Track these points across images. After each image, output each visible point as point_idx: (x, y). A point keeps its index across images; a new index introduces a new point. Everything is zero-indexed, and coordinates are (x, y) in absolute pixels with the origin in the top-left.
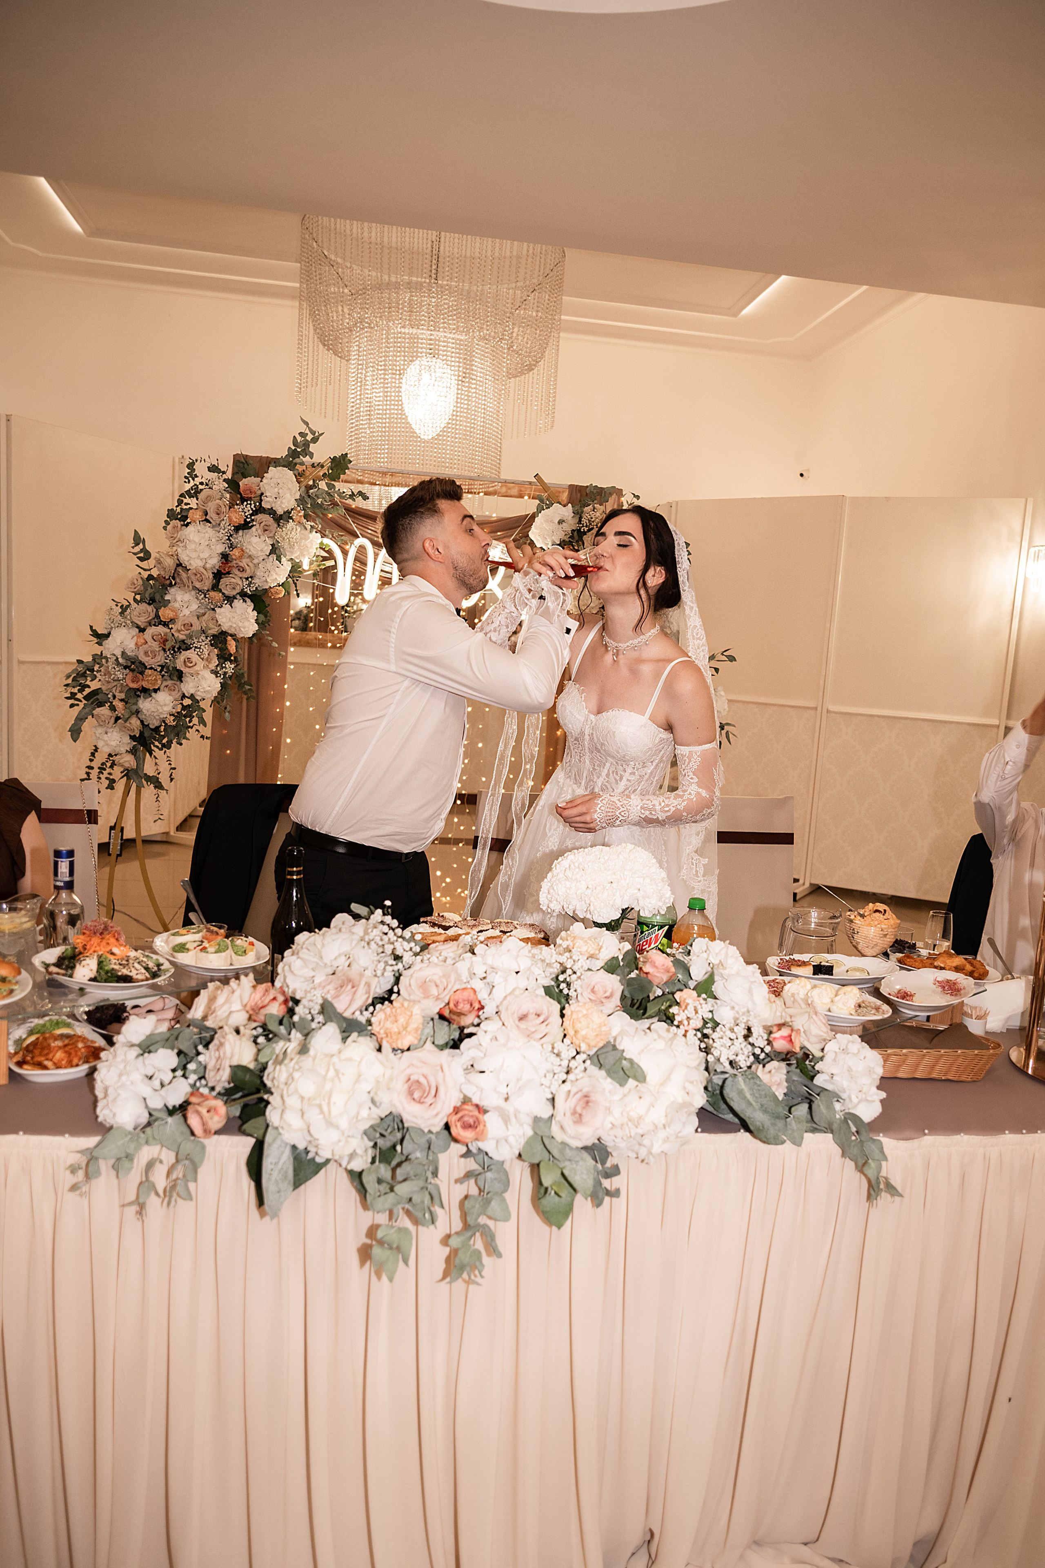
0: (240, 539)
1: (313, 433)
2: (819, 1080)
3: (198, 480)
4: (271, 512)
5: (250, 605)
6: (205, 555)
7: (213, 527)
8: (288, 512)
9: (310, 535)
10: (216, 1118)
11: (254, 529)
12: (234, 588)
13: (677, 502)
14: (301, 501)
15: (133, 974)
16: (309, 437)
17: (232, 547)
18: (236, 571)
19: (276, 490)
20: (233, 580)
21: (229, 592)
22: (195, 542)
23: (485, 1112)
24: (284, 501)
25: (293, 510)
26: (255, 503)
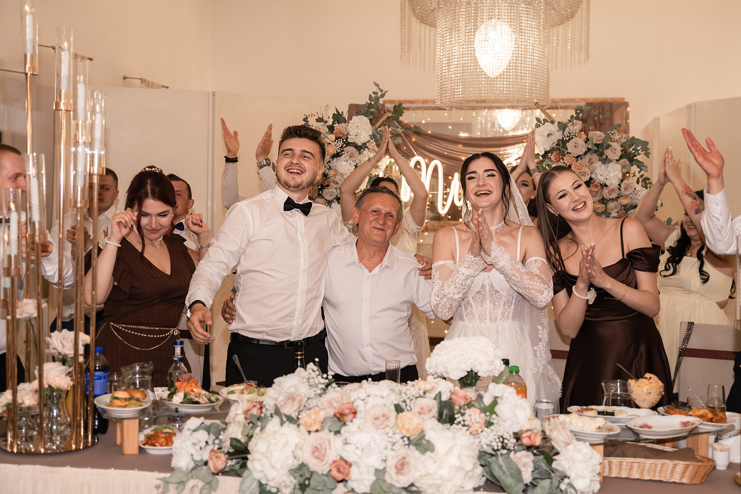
0: (334, 163)
1: (381, 91)
2: (554, 465)
4: (354, 145)
8: (365, 144)
10: (220, 462)
11: (343, 156)
12: (332, 195)
13: (695, 104)
14: (373, 137)
15: (201, 401)
16: (380, 94)
17: (330, 168)
18: (332, 184)
19: (356, 130)
20: (331, 190)
21: (328, 198)
23: (350, 465)
24: (362, 137)
25: (368, 142)
26: (343, 140)
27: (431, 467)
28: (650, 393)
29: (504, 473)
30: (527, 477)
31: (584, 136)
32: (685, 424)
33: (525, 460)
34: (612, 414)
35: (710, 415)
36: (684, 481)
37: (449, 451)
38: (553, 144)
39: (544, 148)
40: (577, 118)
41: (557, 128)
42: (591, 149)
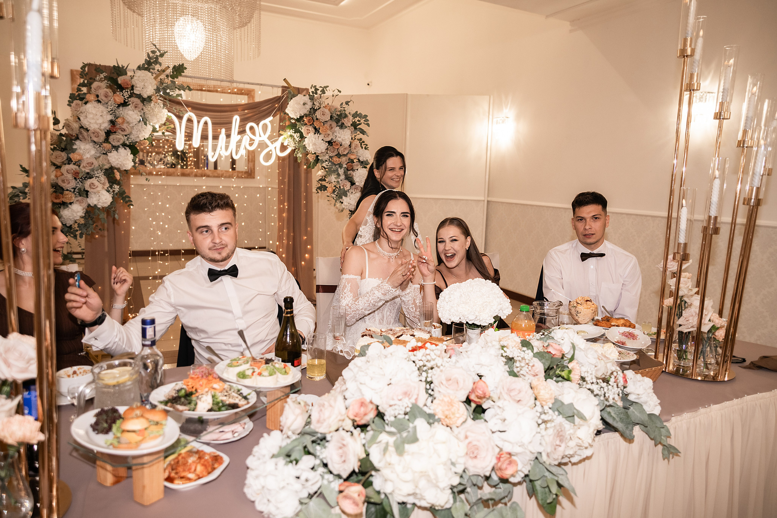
0: (121, 112)
1: (160, 51)
4: (139, 96)
5: (128, 151)
6: (100, 121)
7: (103, 105)
8: (150, 97)
9: (162, 110)
11: (130, 106)
12: (118, 141)
14: (157, 90)
16: (158, 54)
17: (117, 117)
18: (119, 131)
19: (143, 83)
20: (118, 136)
21: (115, 144)
22: (93, 113)
24: (147, 90)
25: (152, 95)
26: (130, 91)
31: (328, 108)
38: (306, 111)
39: (300, 114)
41: (309, 99)
42: (333, 117)
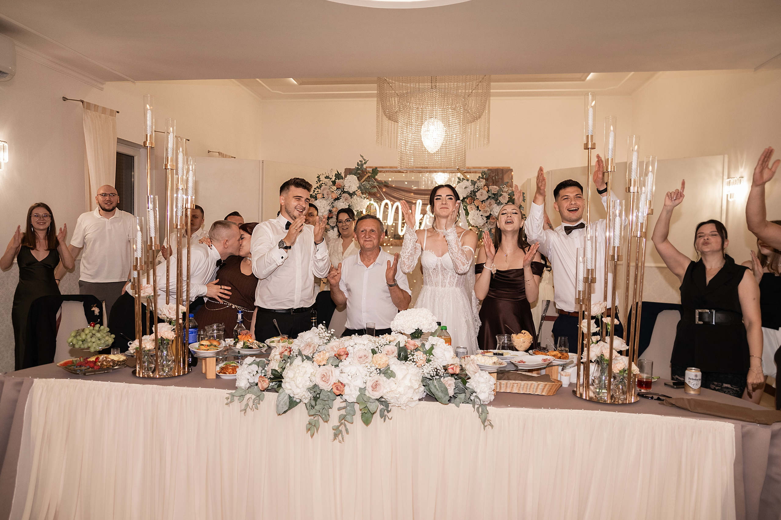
0: (336, 204)
1: (365, 160)
2: (467, 385)
3: (321, 182)
4: (348, 192)
7: (326, 200)
8: (354, 192)
9: (364, 200)
10: (265, 384)
11: (341, 199)
13: (552, 171)
14: (359, 188)
15: (253, 347)
16: (364, 162)
17: (333, 207)
19: (349, 184)
23: (345, 386)
24: (353, 188)
25: (356, 191)
26: (341, 190)
27: (394, 387)
28: (524, 342)
29: (437, 390)
30: (451, 392)
31: (487, 189)
32: (545, 360)
33: (450, 382)
34: (502, 355)
35: (559, 355)
36: (544, 394)
37: (405, 377)
38: (468, 193)
39: (463, 196)
40: (482, 178)
41: (471, 184)
42: (490, 197)
